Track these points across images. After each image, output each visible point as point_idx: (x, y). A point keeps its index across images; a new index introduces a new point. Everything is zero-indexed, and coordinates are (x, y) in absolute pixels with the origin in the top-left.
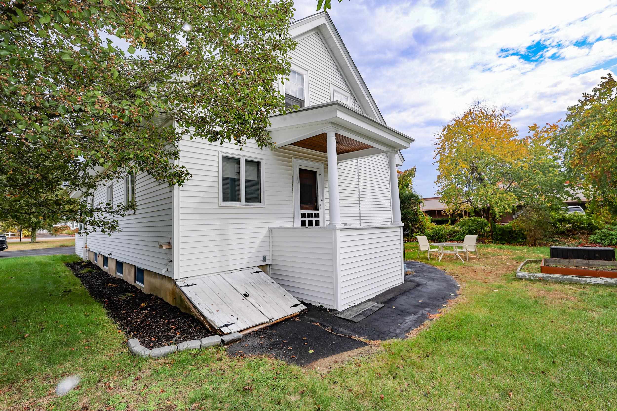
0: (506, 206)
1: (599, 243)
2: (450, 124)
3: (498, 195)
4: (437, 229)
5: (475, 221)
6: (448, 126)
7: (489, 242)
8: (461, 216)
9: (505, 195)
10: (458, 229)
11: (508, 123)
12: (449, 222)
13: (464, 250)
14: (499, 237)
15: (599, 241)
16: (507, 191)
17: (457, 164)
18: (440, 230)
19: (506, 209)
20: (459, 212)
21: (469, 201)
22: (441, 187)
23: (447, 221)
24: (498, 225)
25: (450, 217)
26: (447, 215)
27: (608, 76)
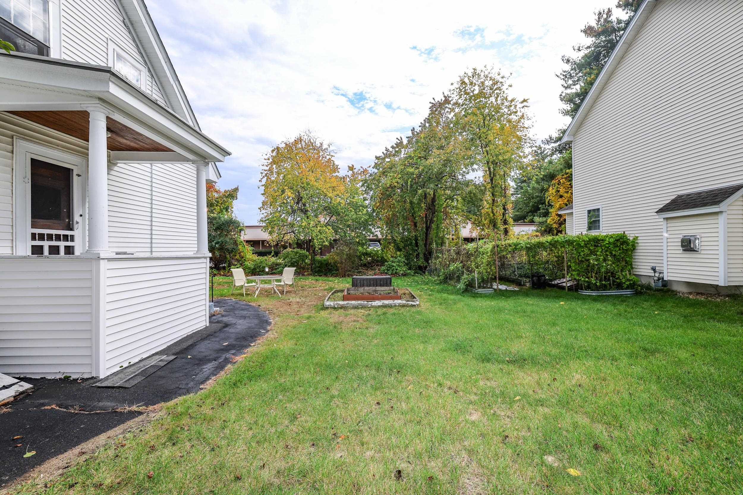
0: (325, 239)
1: (386, 273)
2: (280, 146)
3: (319, 228)
4: (259, 261)
5: (297, 253)
6: (278, 148)
7: (309, 275)
8: (285, 247)
9: (324, 228)
10: (280, 261)
11: (333, 159)
12: (272, 254)
13: (282, 283)
14: (317, 269)
15: (386, 271)
16: (327, 224)
17: (283, 191)
18: (261, 262)
19: (324, 242)
20: (283, 243)
21: (293, 232)
22: (265, 214)
23: (270, 253)
24: (318, 258)
25: (273, 249)
26: (270, 246)
27: (400, 139)
